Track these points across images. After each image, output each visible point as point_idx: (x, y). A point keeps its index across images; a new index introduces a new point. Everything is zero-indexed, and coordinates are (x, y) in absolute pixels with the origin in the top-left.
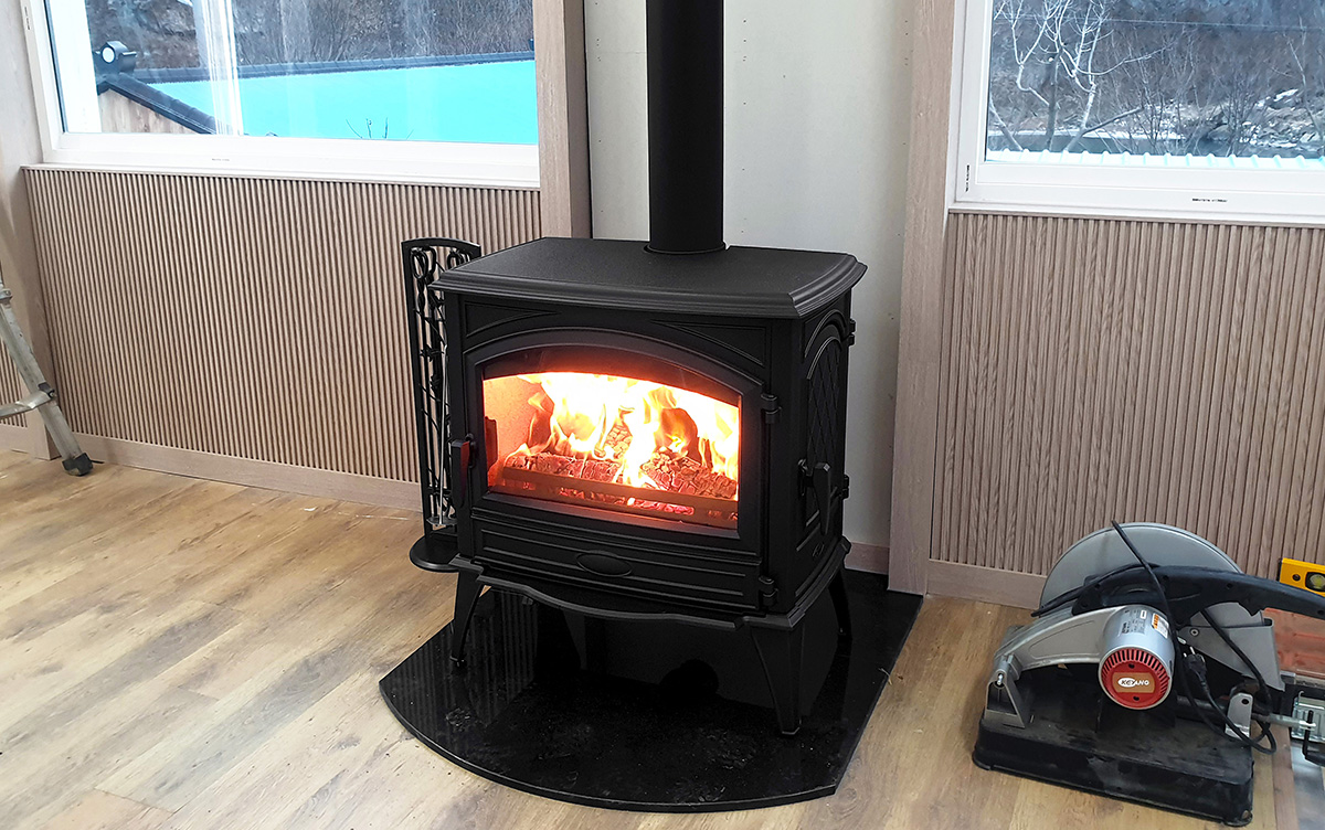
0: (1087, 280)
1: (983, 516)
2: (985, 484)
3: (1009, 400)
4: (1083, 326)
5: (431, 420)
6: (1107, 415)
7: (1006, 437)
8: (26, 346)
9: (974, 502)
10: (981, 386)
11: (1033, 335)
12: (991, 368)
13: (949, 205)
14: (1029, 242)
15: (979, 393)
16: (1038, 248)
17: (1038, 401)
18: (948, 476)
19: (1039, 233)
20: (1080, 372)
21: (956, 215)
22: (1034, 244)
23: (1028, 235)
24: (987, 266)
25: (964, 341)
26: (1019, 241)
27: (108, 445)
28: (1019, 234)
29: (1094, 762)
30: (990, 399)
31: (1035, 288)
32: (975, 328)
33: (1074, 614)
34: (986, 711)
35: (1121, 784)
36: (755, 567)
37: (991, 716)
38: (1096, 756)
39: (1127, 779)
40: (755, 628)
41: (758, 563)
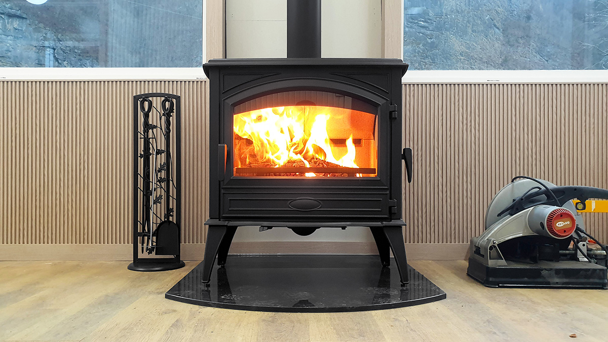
1: (420, 219)
2: (420, 204)
3: (428, 164)
7: (428, 181)
9: (416, 214)
11: (436, 135)
14: (432, 95)
16: (436, 98)
17: (440, 163)
23: (432, 92)
24: (416, 107)
29: (544, 273)
31: (436, 114)
32: (411, 134)
33: (512, 215)
34: (489, 261)
35: (557, 280)
36: (387, 194)
37: (491, 263)
38: (545, 269)
39: (560, 278)
40: (386, 227)
41: (388, 192)
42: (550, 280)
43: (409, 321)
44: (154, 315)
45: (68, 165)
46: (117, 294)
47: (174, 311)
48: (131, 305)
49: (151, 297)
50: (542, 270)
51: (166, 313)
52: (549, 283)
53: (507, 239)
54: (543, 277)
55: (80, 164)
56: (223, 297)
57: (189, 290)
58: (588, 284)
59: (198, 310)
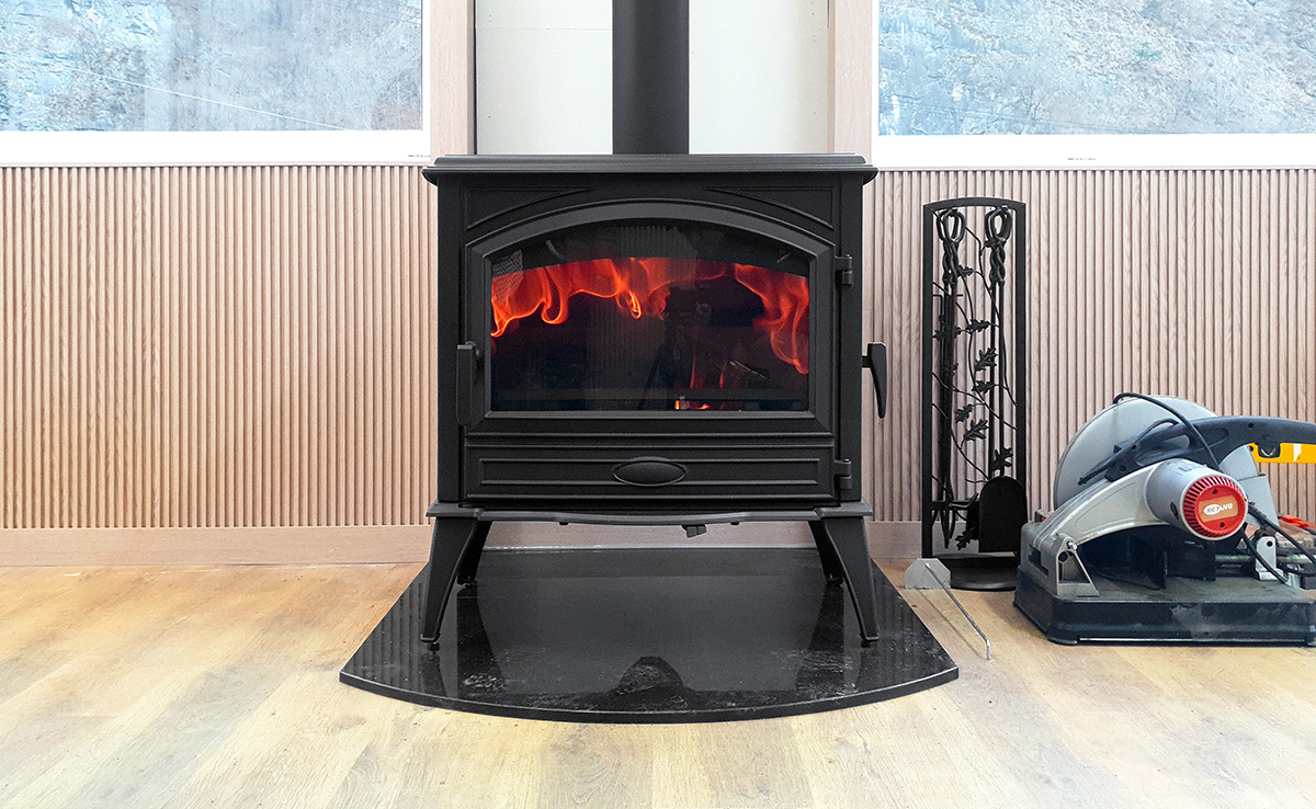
10: (904, 336)
15: (903, 342)
24: (905, 222)
29: (1177, 612)
33: (1112, 481)
34: (1059, 585)
35: (1206, 628)
36: (830, 448)
37: (1064, 590)
38: (1181, 604)
39: (1213, 622)
40: (829, 518)
41: (832, 444)
42: (1192, 629)
43: (868, 747)
44: (316, 732)
45: (116, 352)
46: (232, 670)
47: (361, 721)
48: (266, 703)
49: (309, 676)
50: (1174, 606)
51: (341, 727)
52: (1189, 635)
53: (1100, 533)
54: (1176, 621)
55: (144, 350)
56: (467, 682)
57: (392, 663)
58: (1275, 635)
59: (411, 718)
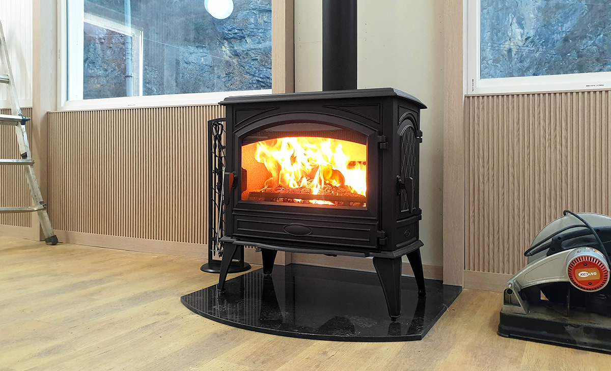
0: (536, 123)
1: (491, 246)
2: (491, 229)
3: (501, 185)
4: (536, 145)
5: (215, 203)
6: (553, 189)
7: (501, 204)
8: (36, 185)
9: (486, 239)
10: (486, 179)
11: (511, 152)
12: (490, 170)
13: (464, 93)
14: (505, 107)
15: (485, 182)
16: (510, 110)
17: (516, 184)
18: (472, 226)
19: (510, 103)
20: (537, 168)
21: (469, 97)
22: (508, 108)
23: (505, 104)
24: (486, 121)
25: (476, 157)
26: (500, 107)
27: (67, 234)
28: (500, 104)
29: (568, 329)
30: (491, 185)
31: (510, 128)
32: (481, 151)
33: (548, 255)
35: (585, 340)
36: (375, 225)
38: (571, 325)
39: (590, 338)
40: (376, 258)
41: (377, 223)
42: (577, 339)
50: (567, 325)
51: (158, 314)
52: (574, 342)
54: (567, 333)
